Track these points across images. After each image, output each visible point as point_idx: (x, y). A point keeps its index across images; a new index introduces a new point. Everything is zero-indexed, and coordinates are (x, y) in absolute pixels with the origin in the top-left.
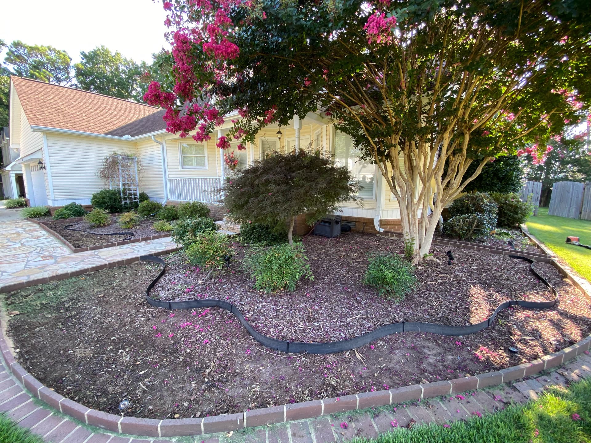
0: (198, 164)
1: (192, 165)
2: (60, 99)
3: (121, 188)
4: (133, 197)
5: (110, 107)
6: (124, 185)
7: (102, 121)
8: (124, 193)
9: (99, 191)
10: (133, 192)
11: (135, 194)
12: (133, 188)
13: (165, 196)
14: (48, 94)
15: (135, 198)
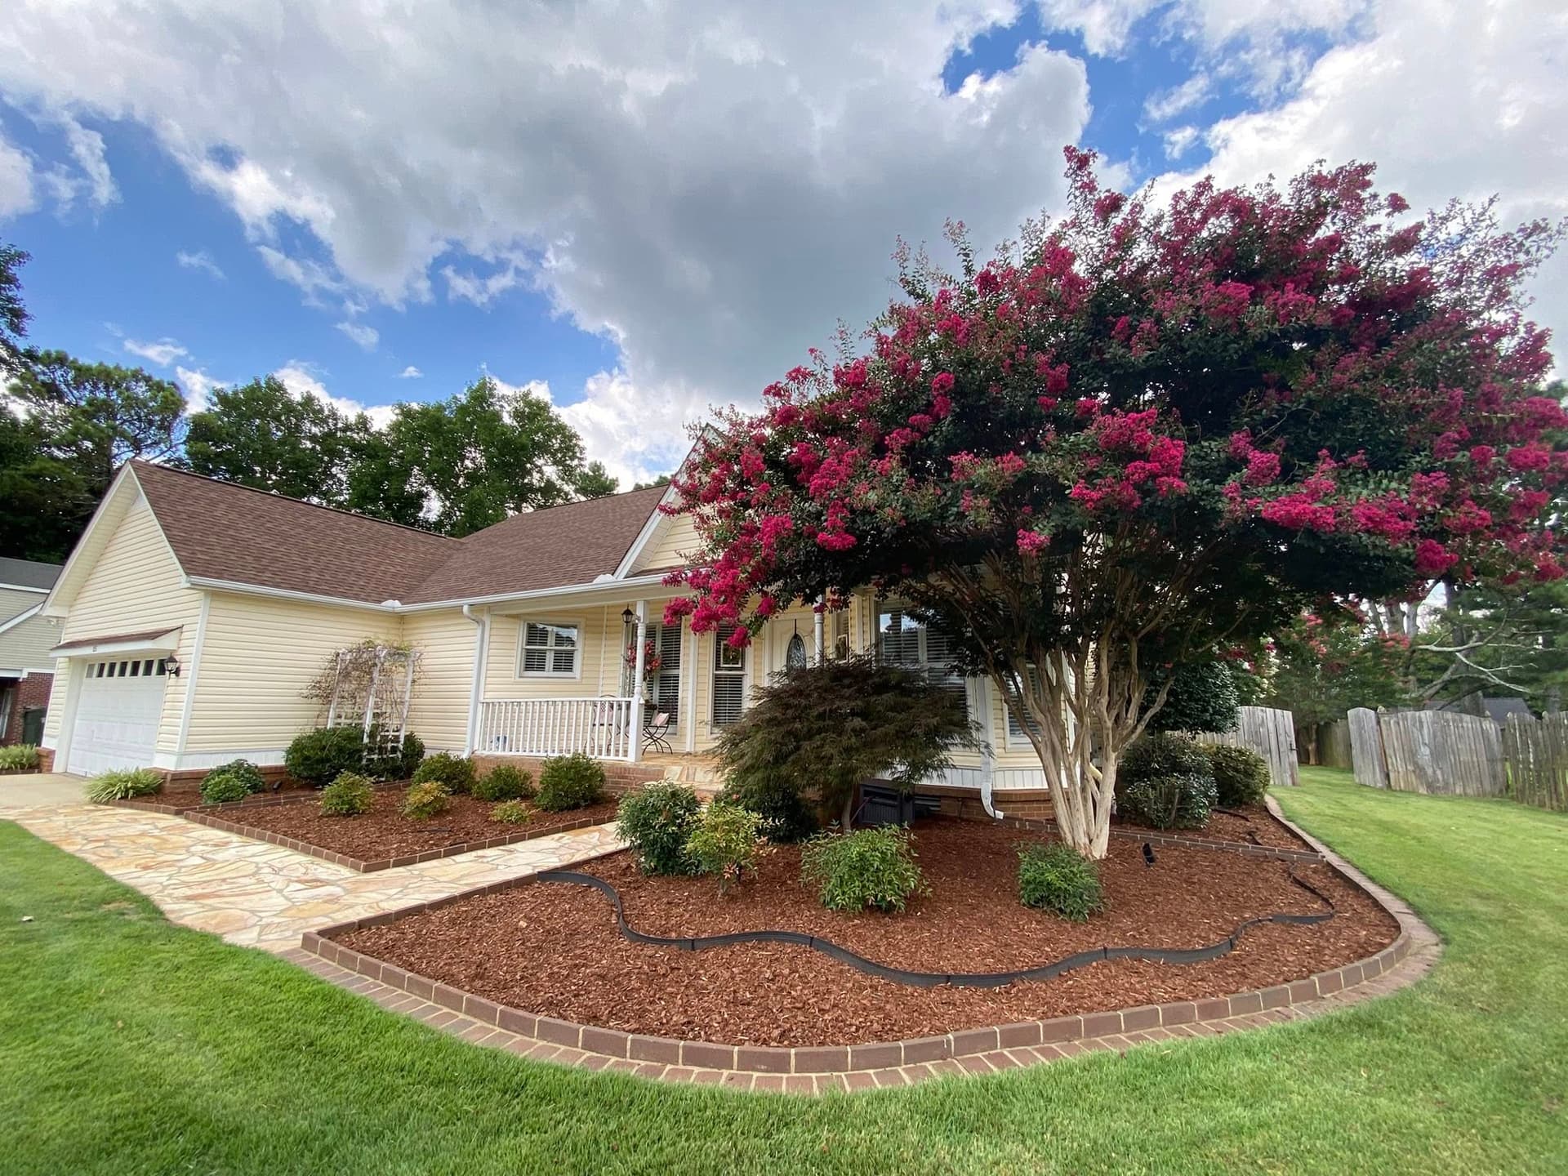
0: (557, 668)
1: (543, 669)
2: (241, 515)
3: (368, 723)
4: (390, 745)
5: (344, 535)
6: (376, 715)
7: (334, 567)
8: (372, 735)
9: (309, 731)
10: (391, 734)
11: (396, 739)
12: (392, 723)
13: (468, 743)
14: (213, 503)
15: (394, 750)
